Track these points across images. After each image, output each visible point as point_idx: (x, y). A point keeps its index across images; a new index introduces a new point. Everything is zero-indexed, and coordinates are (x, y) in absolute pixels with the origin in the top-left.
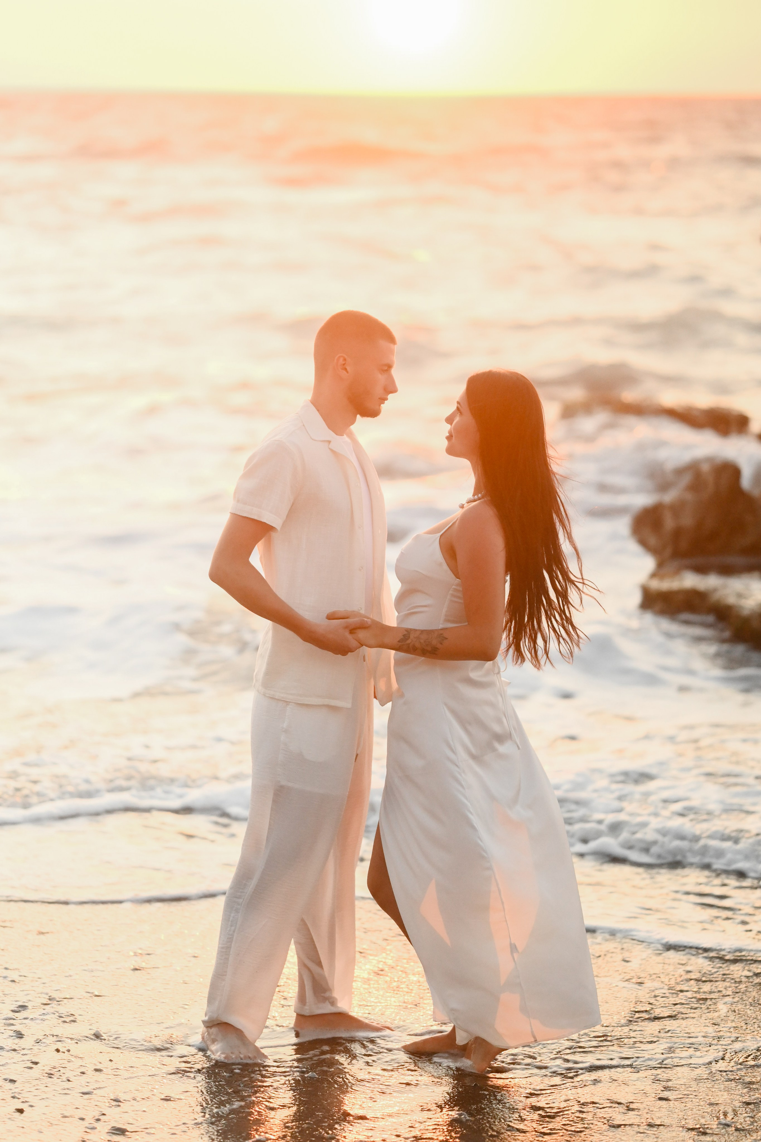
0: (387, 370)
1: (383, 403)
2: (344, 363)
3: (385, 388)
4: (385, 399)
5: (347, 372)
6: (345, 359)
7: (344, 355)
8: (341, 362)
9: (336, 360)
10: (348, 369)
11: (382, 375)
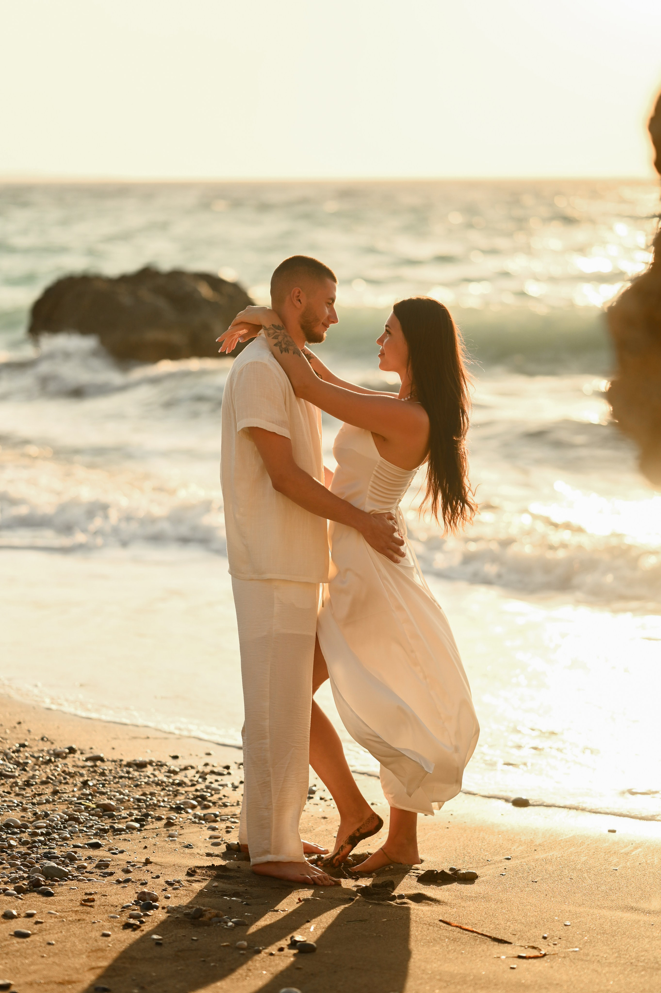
0: (331, 303)
1: (326, 330)
3: (329, 318)
4: (328, 326)
5: (301, 303)
6: (299, 292)
7: (299, 288)
8: (296, 294)
9: (292, 293)
10: (301, 301)
11: (328, 307)
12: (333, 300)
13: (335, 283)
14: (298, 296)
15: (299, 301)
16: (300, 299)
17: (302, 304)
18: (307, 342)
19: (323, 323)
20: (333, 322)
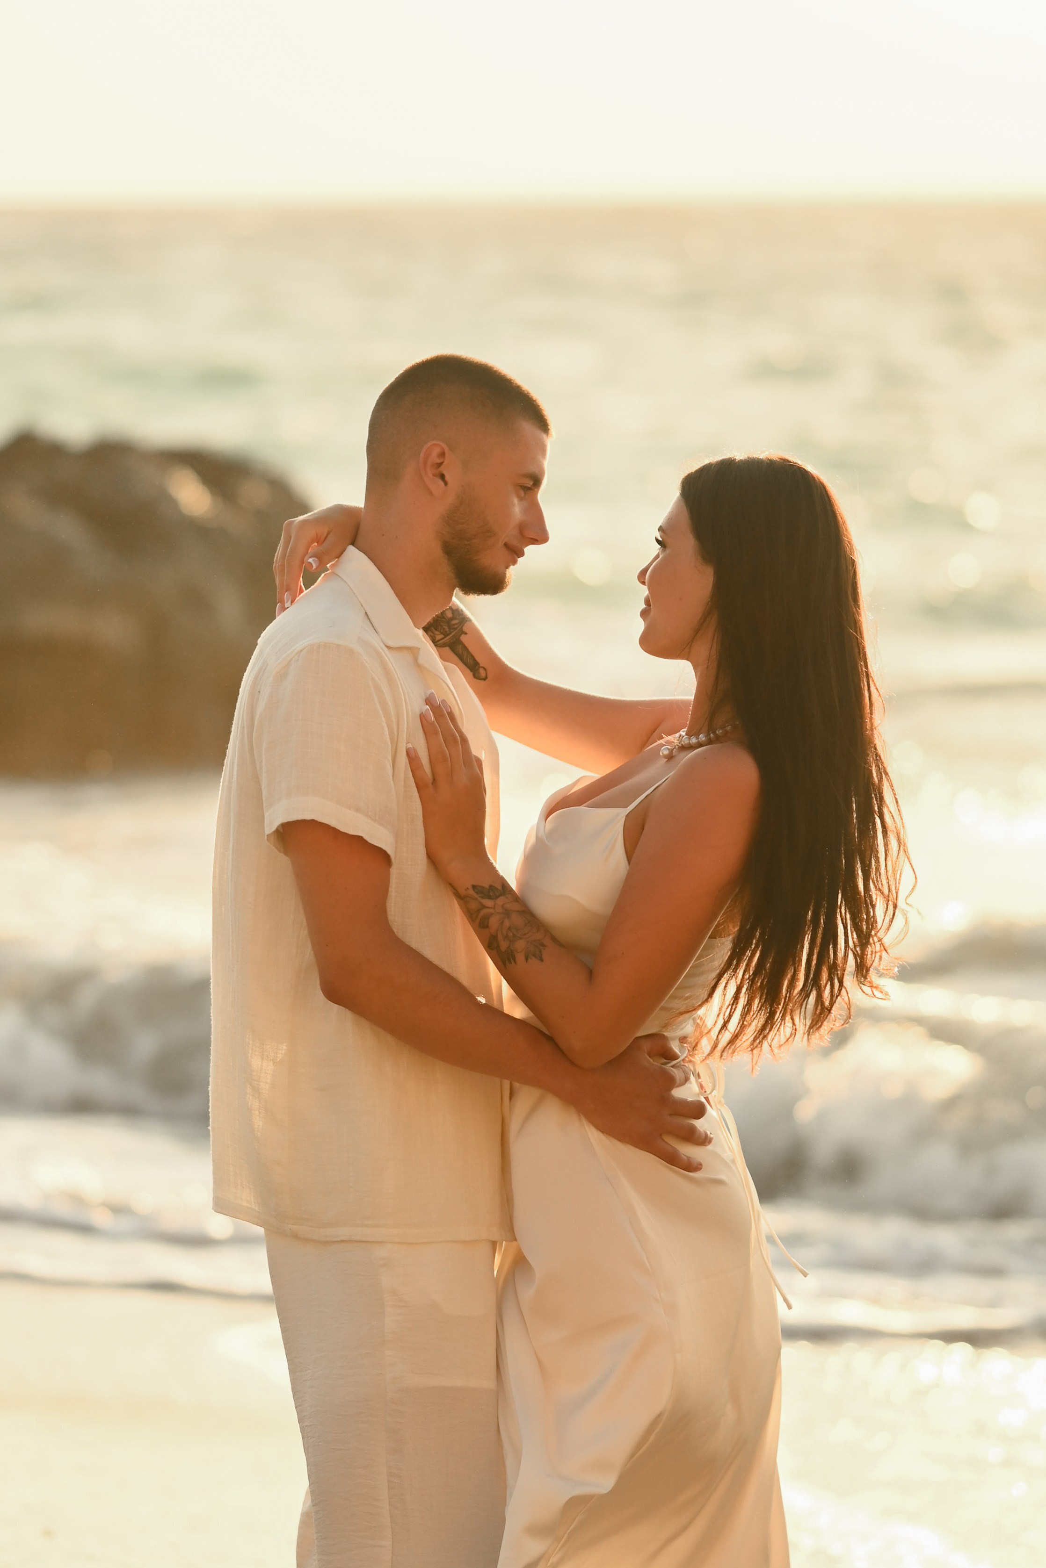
0: (529, 489)
1: (514, 562)
2: (439, 461)
3: (522, 528)
4: (521, 554)
5: (446, 484)
6: (442, 454)
7: (441, 444)
8: (434, 458)
9: (422, 455)
10: (448, 478)
11: (521, 499)
12: (536, 481)
13: (544, 436)
14: (440, 465)
15: (442, 477)
16: (445, 473)
17: (450, 485)
18: (457, 591)
19: (506, 545)
20: (535, 541)
